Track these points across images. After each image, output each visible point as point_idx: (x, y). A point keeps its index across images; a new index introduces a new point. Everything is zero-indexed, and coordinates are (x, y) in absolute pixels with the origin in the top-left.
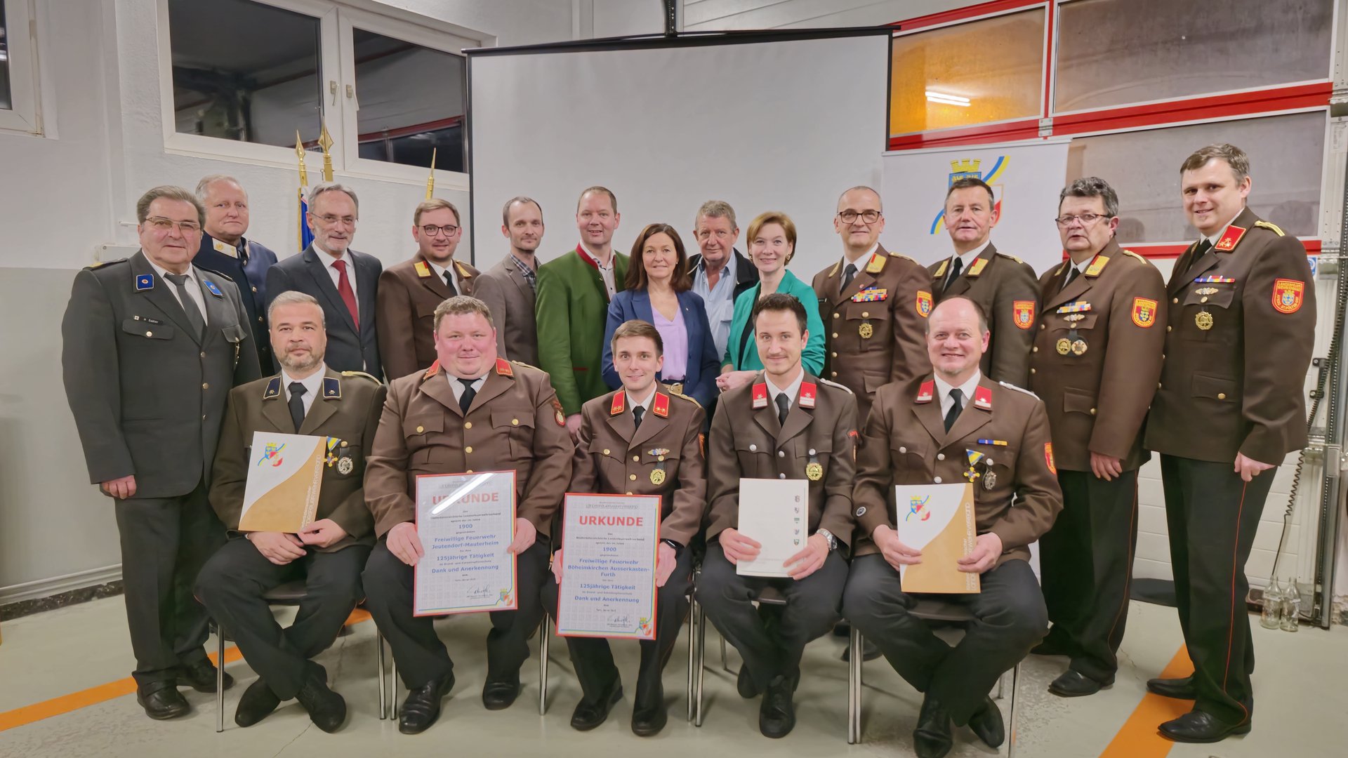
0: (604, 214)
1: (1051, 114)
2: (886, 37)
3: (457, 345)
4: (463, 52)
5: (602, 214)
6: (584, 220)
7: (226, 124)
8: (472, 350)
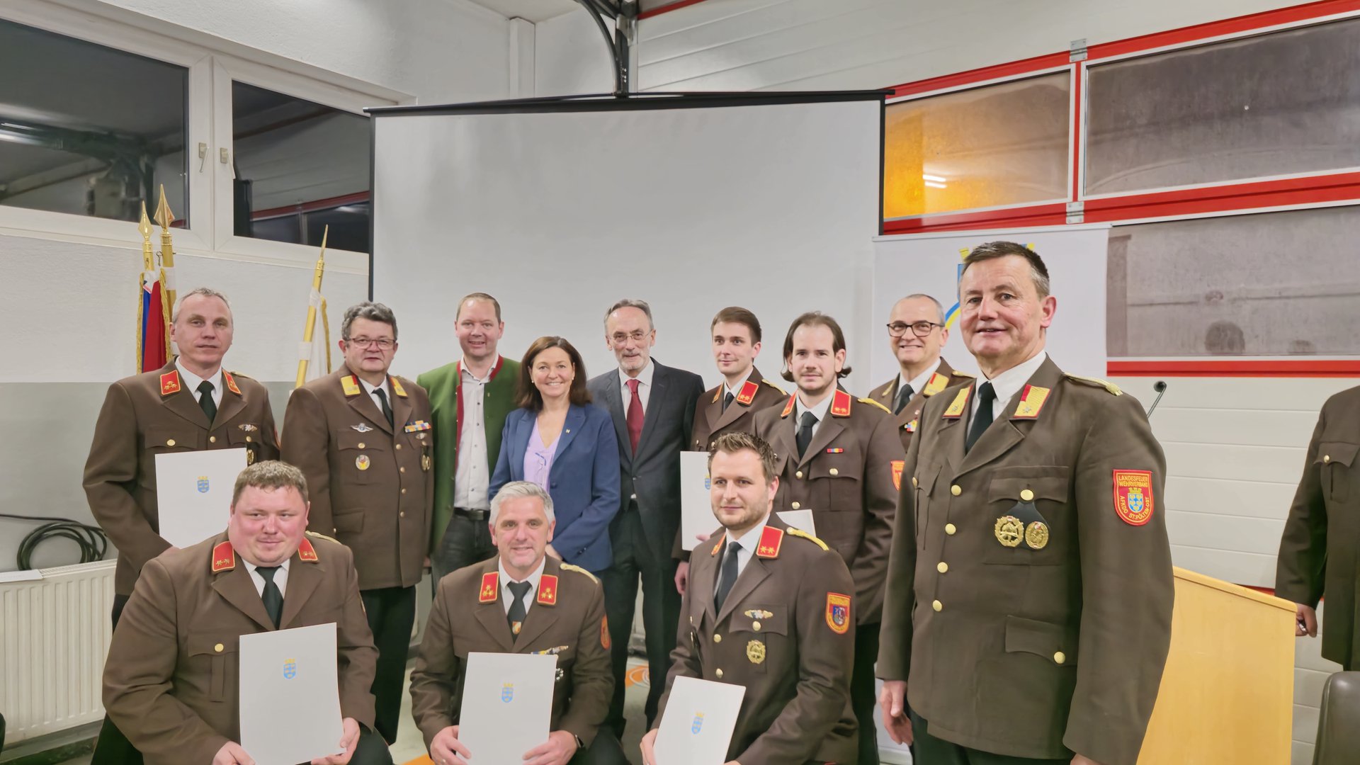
0: (487, 325)
1: (1081, 197)
2: (877, 103)
3: (258, 525)
4: (365, 111)
5: (486, 324)
6: (464, 330)
7: (123, 194)
8: (276, 533)
